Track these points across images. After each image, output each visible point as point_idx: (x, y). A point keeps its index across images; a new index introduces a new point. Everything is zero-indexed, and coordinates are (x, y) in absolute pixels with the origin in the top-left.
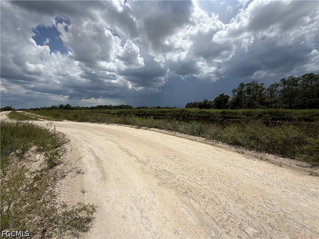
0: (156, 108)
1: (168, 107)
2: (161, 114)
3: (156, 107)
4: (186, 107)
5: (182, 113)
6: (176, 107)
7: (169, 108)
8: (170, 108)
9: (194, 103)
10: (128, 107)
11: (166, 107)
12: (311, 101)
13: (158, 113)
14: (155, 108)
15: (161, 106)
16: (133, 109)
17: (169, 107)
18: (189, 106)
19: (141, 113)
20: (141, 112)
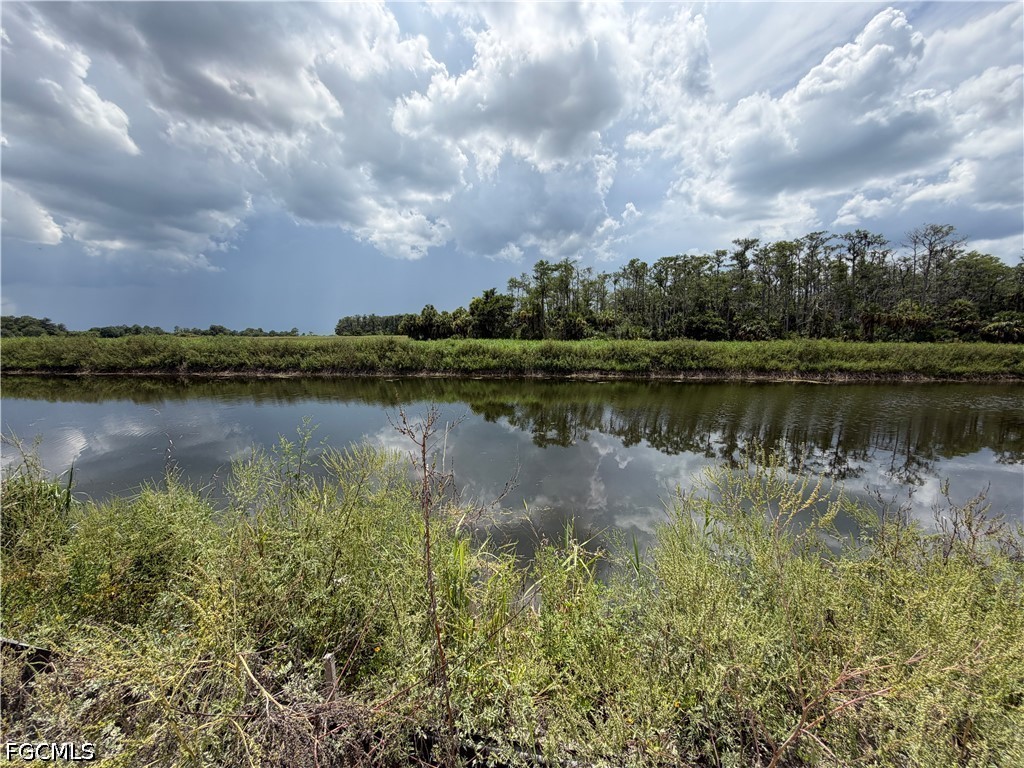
0: (204, 334)
1: (261, 331)
2: (282, 363)
3: (206, 328)
4: (339, 332)
5: (388, 354)
6: (294, 333)
7: (266, 335)
8: (273, 334)
9: (365, 318)
10: (34, 328)
11: (252, 330)
12: (691, 322)
13: (263, 358)
14: (196, 332)
15: (230, 327)
16: (69, 334)
17: (267, 330)
18: (347, 327)
19: (145, 360)
20: (147, 352)
